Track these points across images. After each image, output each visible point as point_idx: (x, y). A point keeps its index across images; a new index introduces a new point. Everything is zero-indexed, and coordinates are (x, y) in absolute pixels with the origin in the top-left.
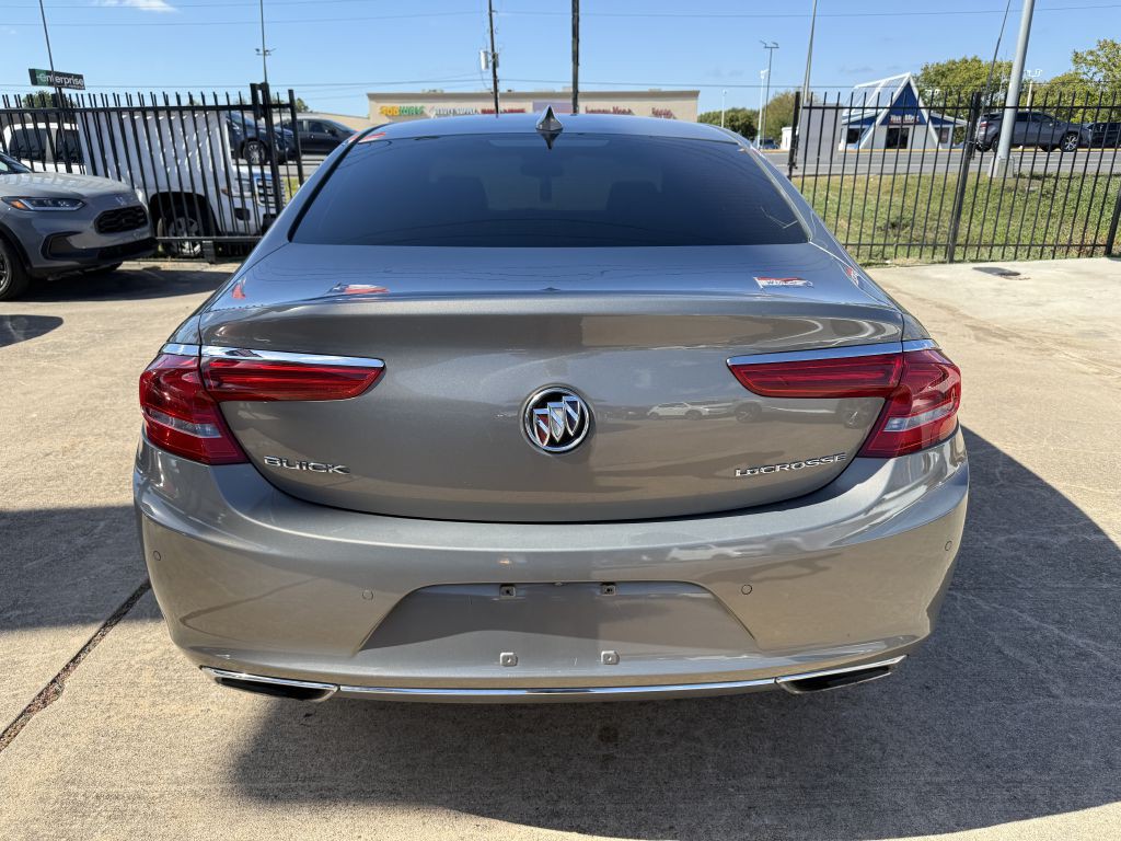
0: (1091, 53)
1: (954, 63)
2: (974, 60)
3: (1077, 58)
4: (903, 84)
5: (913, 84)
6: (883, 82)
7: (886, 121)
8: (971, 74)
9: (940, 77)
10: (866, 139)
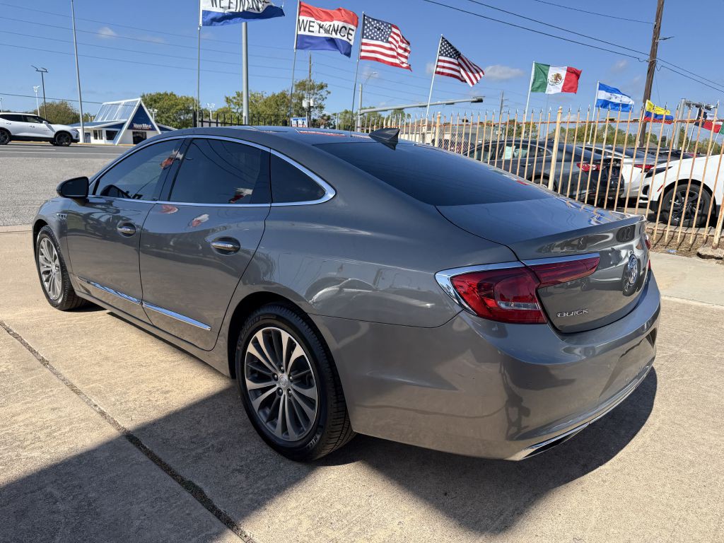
0: (234, 98)
1: (160, 95)
2: (172, 94)
3: (228, 100)
4: (137, 104)
5: (143, 105)
6: (123, 102)
7: (131, 127)
8: (173, 102)
9: (153, 102)
10: (119, 138)
